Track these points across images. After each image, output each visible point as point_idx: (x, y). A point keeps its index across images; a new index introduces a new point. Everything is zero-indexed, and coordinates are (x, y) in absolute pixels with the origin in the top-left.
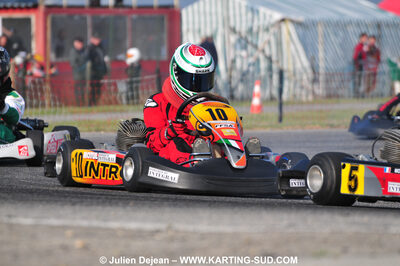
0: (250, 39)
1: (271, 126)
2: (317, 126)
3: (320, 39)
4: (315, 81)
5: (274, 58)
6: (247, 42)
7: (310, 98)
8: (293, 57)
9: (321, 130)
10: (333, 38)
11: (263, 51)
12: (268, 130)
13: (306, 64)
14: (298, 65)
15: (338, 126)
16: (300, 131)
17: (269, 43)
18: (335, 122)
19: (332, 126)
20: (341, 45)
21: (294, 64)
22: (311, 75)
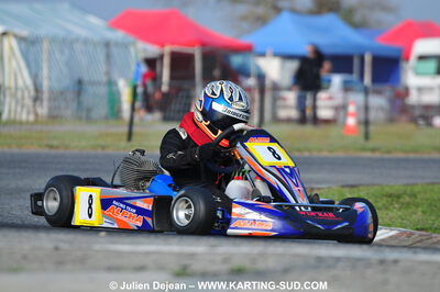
2: (35, 146)
3: (45, 56)
4: (37, 99)
7: (32, 118)
8: (15, 74)
10: (58, 55)
13: (29, 82)
14: (20, 83)
15: (57, 147)
19: (51, 147)
20: (67, 64)
21: (16, 81)
22: (32, 93)
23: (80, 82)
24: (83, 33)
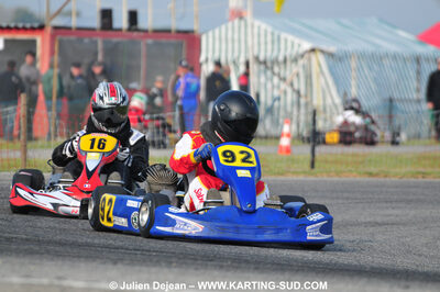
0: (276, 69)
1: (304, 172)
2: (355, 173)
3: (354, 74)
5: (302, 92)
6: (273, 73)
8: (324, 92)
9: (358, 179)
10: (367, 72)
11: (292, 85)
12: (301, 178)
13: (338, 100)
14: (329, 101)
15: (377, 175)
16: (336, 179)
17: (298, 75)
18: (373, 169)
19: (370, 174)
20: (375, 80)
21: (324, 99)
23: (391, 100)
24: (391, 48)
